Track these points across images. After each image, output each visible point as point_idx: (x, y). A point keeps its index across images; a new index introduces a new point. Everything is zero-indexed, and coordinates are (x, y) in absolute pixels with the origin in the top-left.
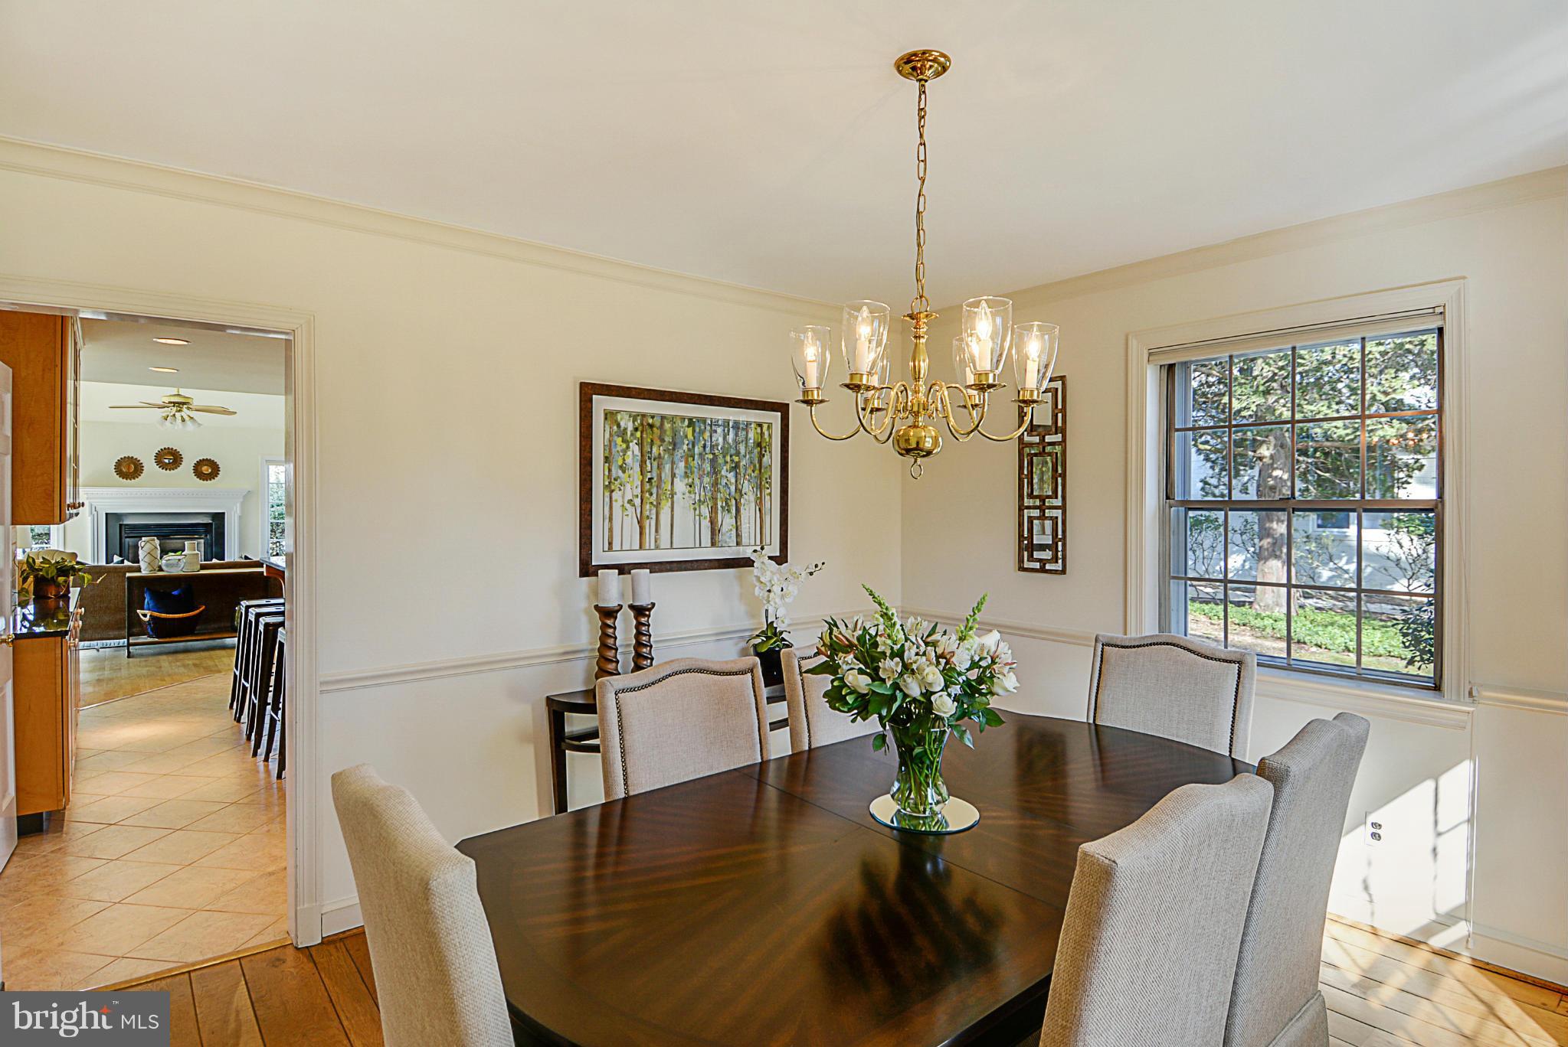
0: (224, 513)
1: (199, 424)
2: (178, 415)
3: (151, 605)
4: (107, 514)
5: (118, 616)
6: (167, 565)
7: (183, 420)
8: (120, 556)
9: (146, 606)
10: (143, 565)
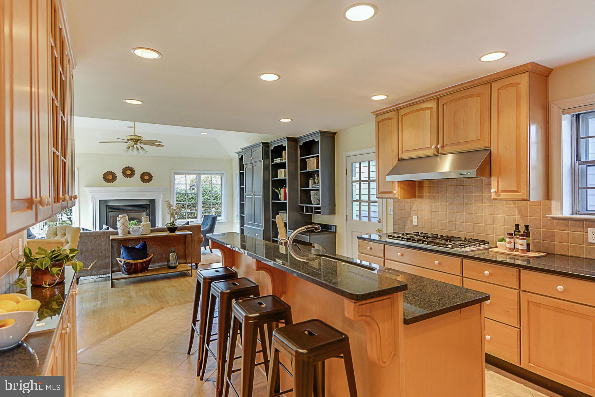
0: (155, 199)
1: (146, 151)
2: (135, 146)
3: (124, 256)
4: (99, 200)
5: (106, 261)
6: (133, 231)
7: (138, 149)
8: (107, 225)
9: (121, 256)
10: (119, 231)
